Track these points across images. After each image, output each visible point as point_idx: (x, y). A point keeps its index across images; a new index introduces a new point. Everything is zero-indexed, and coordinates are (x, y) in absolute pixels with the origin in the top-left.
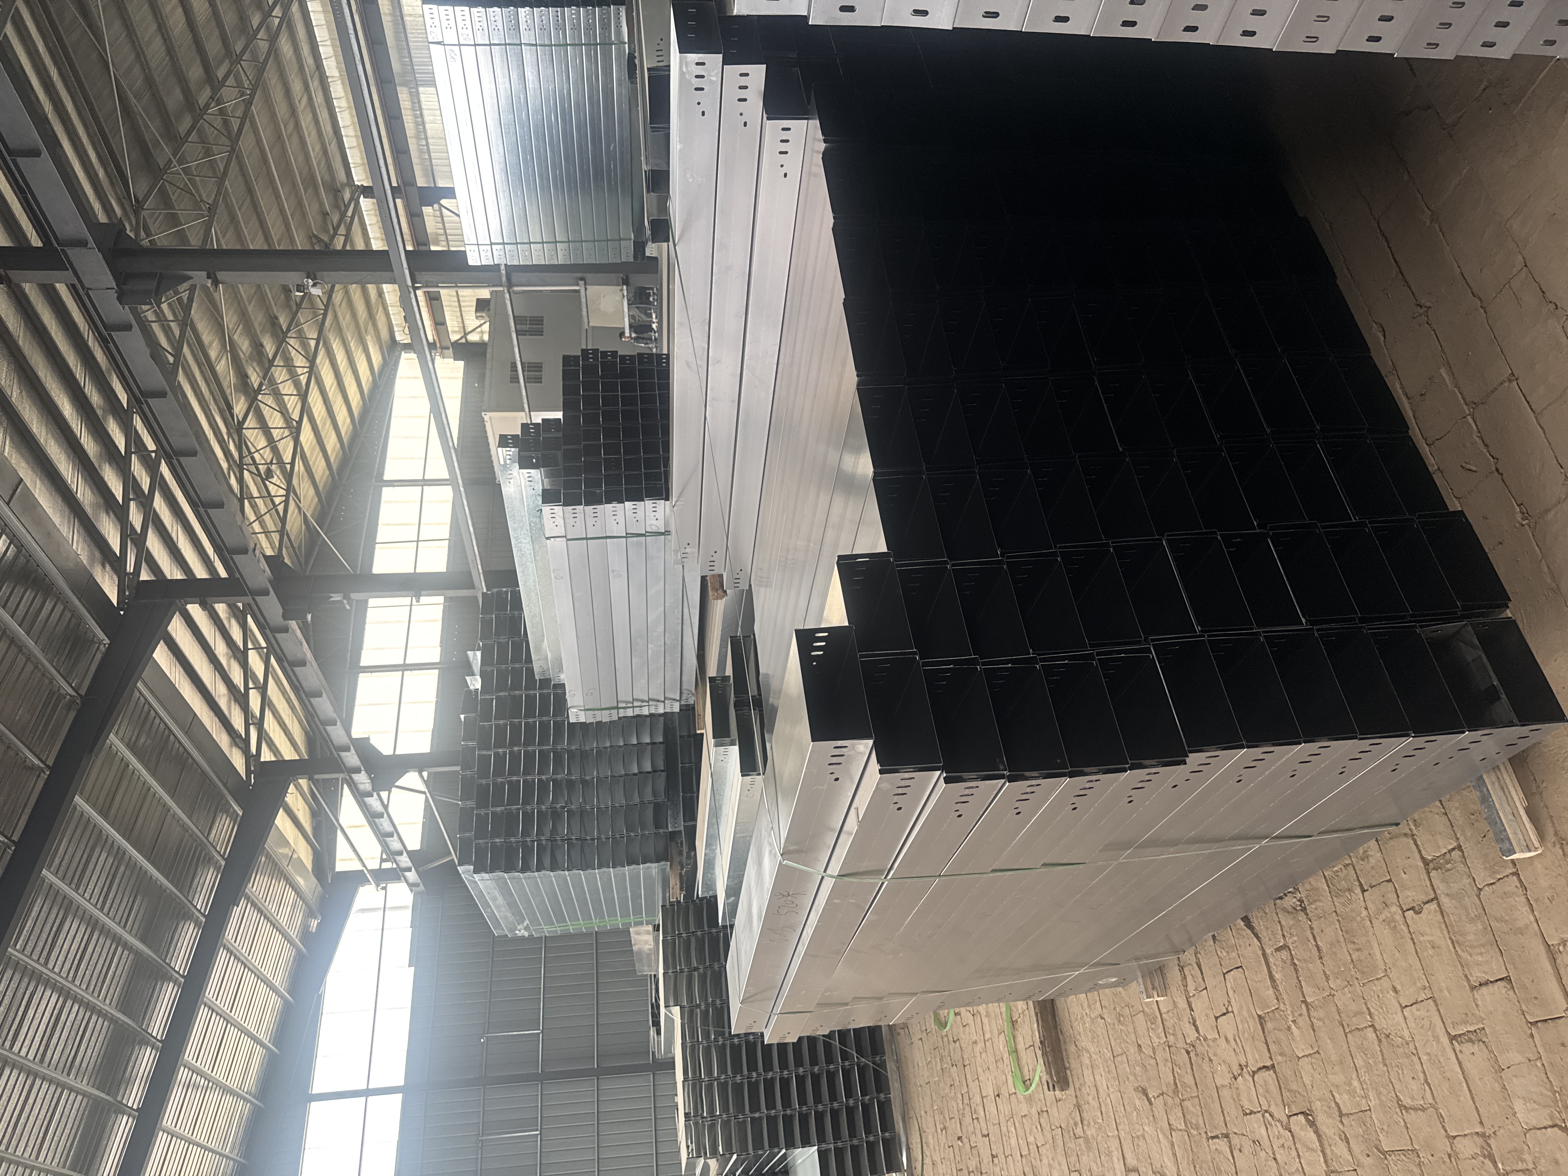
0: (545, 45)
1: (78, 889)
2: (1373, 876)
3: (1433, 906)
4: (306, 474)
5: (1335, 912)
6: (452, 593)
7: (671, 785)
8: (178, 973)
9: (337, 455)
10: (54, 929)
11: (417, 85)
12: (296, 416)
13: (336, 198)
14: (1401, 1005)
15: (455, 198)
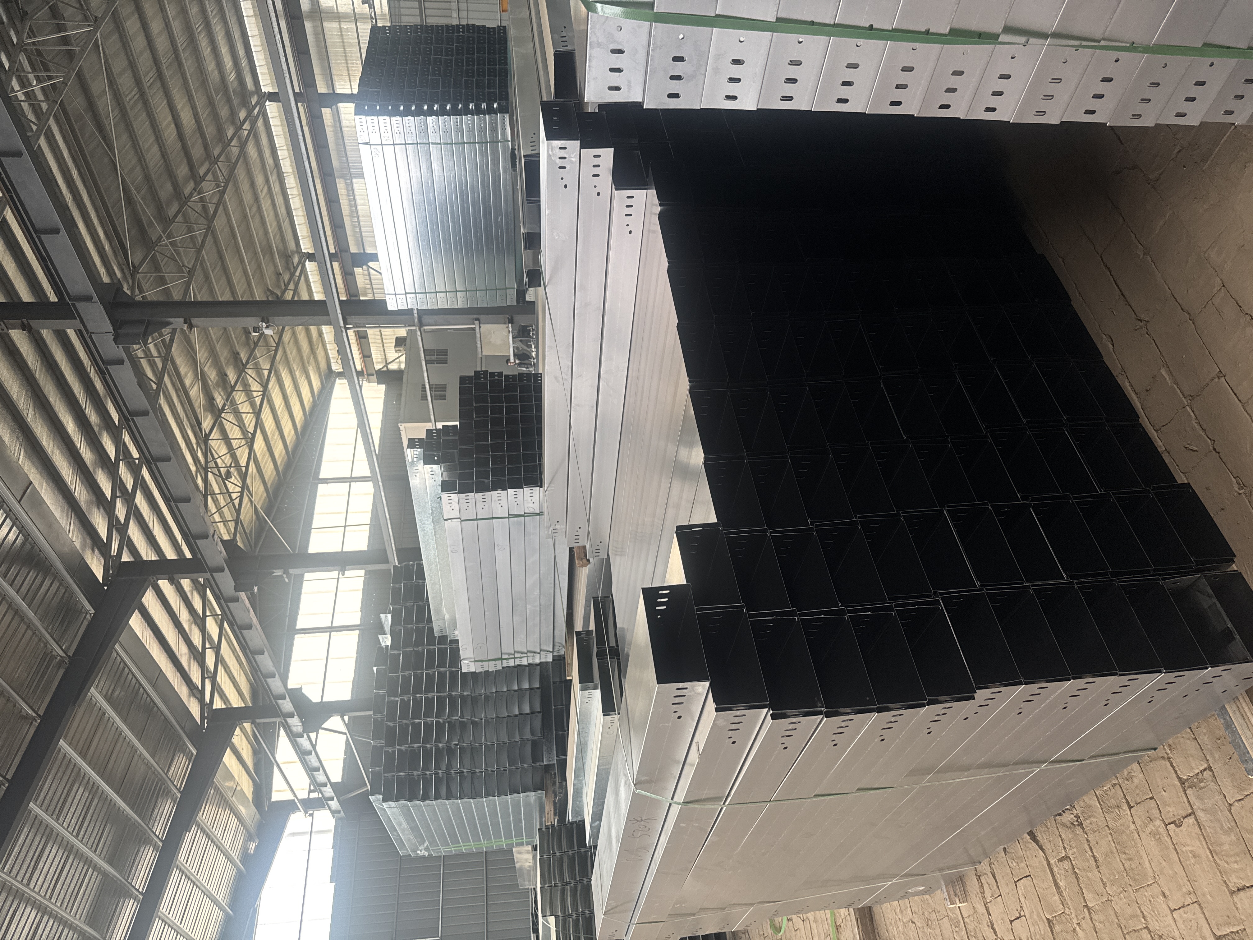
0: (447, 144)
1: (58, 820)
2: (1137, 794)
3: (1191, 820)
4: (257, 474)
5: (1107, 826)
6: (371, 567)
7: (546, 725)
8: (138, 890)
9: (283, 459)
10: (37, 854)
11: (351, 178)
12: (251, 429)
13: (287, 262)
14: (1170, 909)
15: (378, 261)
